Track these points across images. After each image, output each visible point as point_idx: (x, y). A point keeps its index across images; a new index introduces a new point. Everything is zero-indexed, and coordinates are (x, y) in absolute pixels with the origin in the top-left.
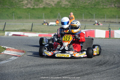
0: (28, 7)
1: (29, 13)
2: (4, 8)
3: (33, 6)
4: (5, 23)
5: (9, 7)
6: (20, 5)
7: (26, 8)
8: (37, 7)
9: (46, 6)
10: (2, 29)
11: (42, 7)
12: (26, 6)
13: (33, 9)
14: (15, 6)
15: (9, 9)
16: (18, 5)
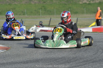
0: (84, 2)
1: (85, 9)
2: (60, 4)
3: (89, 1)
4: (51, 18)
5: (66, 3)
6: (76, 1)
7: (82, 3)
8: (93, 2)
9: (102, 1)
10: (47, 25)
11: (97, 2)
12: (82, 1)
13: (89, 4)
14: (72, 2)
15: (65, 4)
16: (74, 1)
